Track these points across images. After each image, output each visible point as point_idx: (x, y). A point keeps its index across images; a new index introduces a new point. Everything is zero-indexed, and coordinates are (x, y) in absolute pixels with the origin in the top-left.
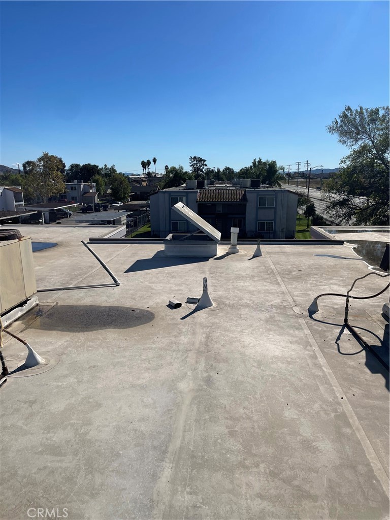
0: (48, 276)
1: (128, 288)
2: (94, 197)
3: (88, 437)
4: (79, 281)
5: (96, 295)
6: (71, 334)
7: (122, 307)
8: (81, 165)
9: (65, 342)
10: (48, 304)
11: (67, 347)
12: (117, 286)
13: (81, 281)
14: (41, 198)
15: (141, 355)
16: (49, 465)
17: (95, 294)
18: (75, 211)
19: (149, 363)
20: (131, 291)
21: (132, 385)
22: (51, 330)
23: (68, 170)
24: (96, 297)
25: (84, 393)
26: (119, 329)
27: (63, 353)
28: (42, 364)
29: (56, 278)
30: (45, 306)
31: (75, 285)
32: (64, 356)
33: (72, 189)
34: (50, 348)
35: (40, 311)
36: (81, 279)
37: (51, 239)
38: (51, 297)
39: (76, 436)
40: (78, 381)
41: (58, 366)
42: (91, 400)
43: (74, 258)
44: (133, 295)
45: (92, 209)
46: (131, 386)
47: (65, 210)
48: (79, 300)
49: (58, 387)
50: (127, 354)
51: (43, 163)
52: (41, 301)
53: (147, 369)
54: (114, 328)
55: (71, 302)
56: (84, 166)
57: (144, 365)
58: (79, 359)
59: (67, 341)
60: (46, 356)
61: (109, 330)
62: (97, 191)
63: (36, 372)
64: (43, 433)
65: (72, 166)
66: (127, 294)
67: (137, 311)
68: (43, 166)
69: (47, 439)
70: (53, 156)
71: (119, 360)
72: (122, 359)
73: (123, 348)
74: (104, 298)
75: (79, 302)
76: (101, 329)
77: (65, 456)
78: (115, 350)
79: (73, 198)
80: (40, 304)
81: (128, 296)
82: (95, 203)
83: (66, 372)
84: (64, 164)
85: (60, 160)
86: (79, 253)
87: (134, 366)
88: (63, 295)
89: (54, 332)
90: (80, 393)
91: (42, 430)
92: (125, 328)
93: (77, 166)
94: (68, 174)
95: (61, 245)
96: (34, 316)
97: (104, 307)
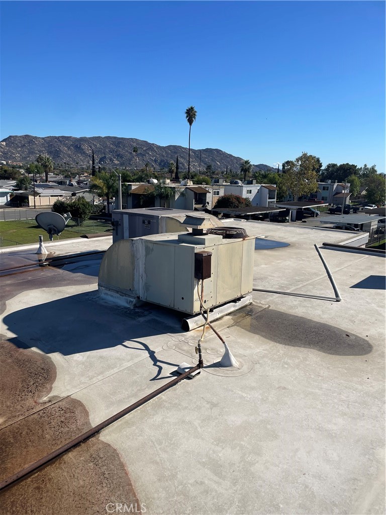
0: (270, 276)
1: (349, 306)
2: (346, 198)
3: (252, 469)
4: (298, 287)
5: (311, 307)
6: (272, 344)
7: (335, 327)
8: (338, 165)
9: (264, 350)
10: (260, 305)
11: (263, 357)
12: (337, 301)
13: (300, 288)
14: (292, 197)
15: (340, 394)
16: (206, 482)
17: (310, 305)
18: (323, 211)
19: (348, 407)
20: (352, 311)
21: (320, 427)
22: (254, 333)
23: (324, 170)
24: (310, 309)
25: (265, 415)
26: (324, 352)
27: (257, 362)
28: (235, 367)
29: (276, 279)
30: (257, 306)
31: (292, 291)
32: (258, 366)
33: (324, 188)
34: (248, 352)
35: (251, 311)
36: (301, 285)
37: (285, 239)
38: (266, 298)
39: (241, 461)
40: (262, 399)
41: (249, 375)
42: (269, 427)
43: (301, 262)
44: (353, 316)
45: (341, 210)
46: (318, 427)
47: (313, 210)
48: (291, 307)
49: (241, 397)
50: (325, 386)
51: (300, 163)
52: (256, 301)
53: (344, 414)
54: (319, 350)
55: (283, 309)
56: (341, 166)
57: (341, 408)
58: (271, 374)
59: (266, 350)
60: (241, 360)
61: (312, 350)
62: (350, 192)
63: (227, 374)
64: (212, 443)
65: (329, 166)
66: (346, 314)
67: (351, 337)
68: (301, 165)
69: (214, 452)
70: (311, 156)
71: (313, 391)
72: (317, 391)
73: (322, 377)
74: (319, 312)
75: (290, 311)
76: (304, 347)
77: (224, 480)
78: (312, 376)
79: (323, 198)
80: (253, 303)
81: (347, 316)
82: (345, 204)
83: (254, 384)
84: (321, 164)
85: (318, 160)
86: (308, 258)
87: (328, 403)
88: (277, 299)
89: (257, 337)
90: (260, 414)
91: (213, 439)
92: (331, 354)
93: (334, 165)
94: (323, 174)
95: (292, 246)
96: (244, 315)
97: (315, 322)
